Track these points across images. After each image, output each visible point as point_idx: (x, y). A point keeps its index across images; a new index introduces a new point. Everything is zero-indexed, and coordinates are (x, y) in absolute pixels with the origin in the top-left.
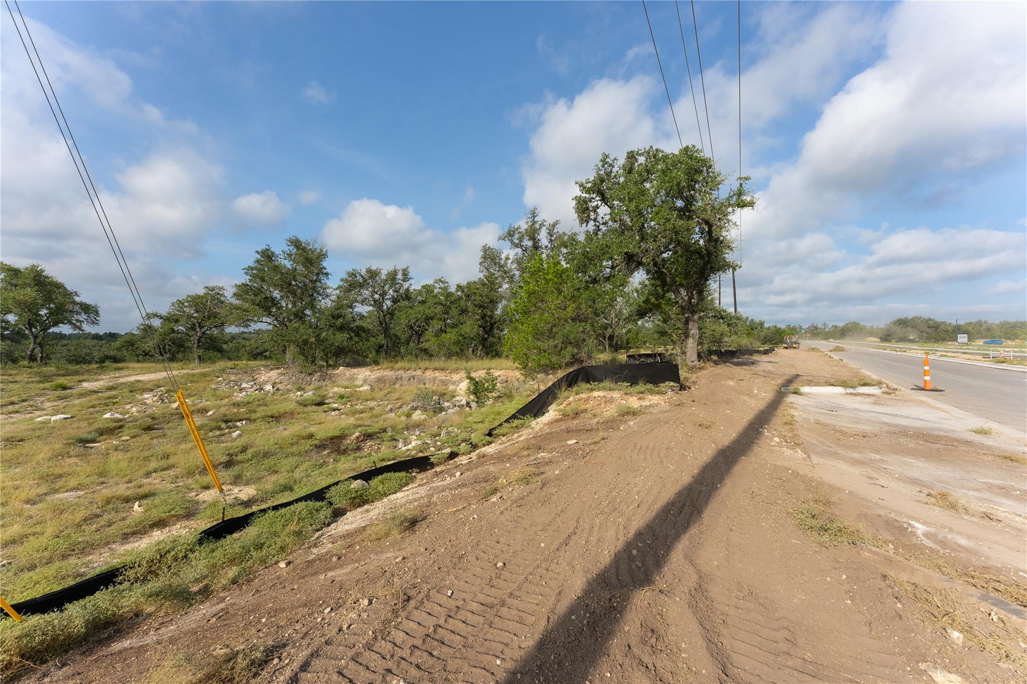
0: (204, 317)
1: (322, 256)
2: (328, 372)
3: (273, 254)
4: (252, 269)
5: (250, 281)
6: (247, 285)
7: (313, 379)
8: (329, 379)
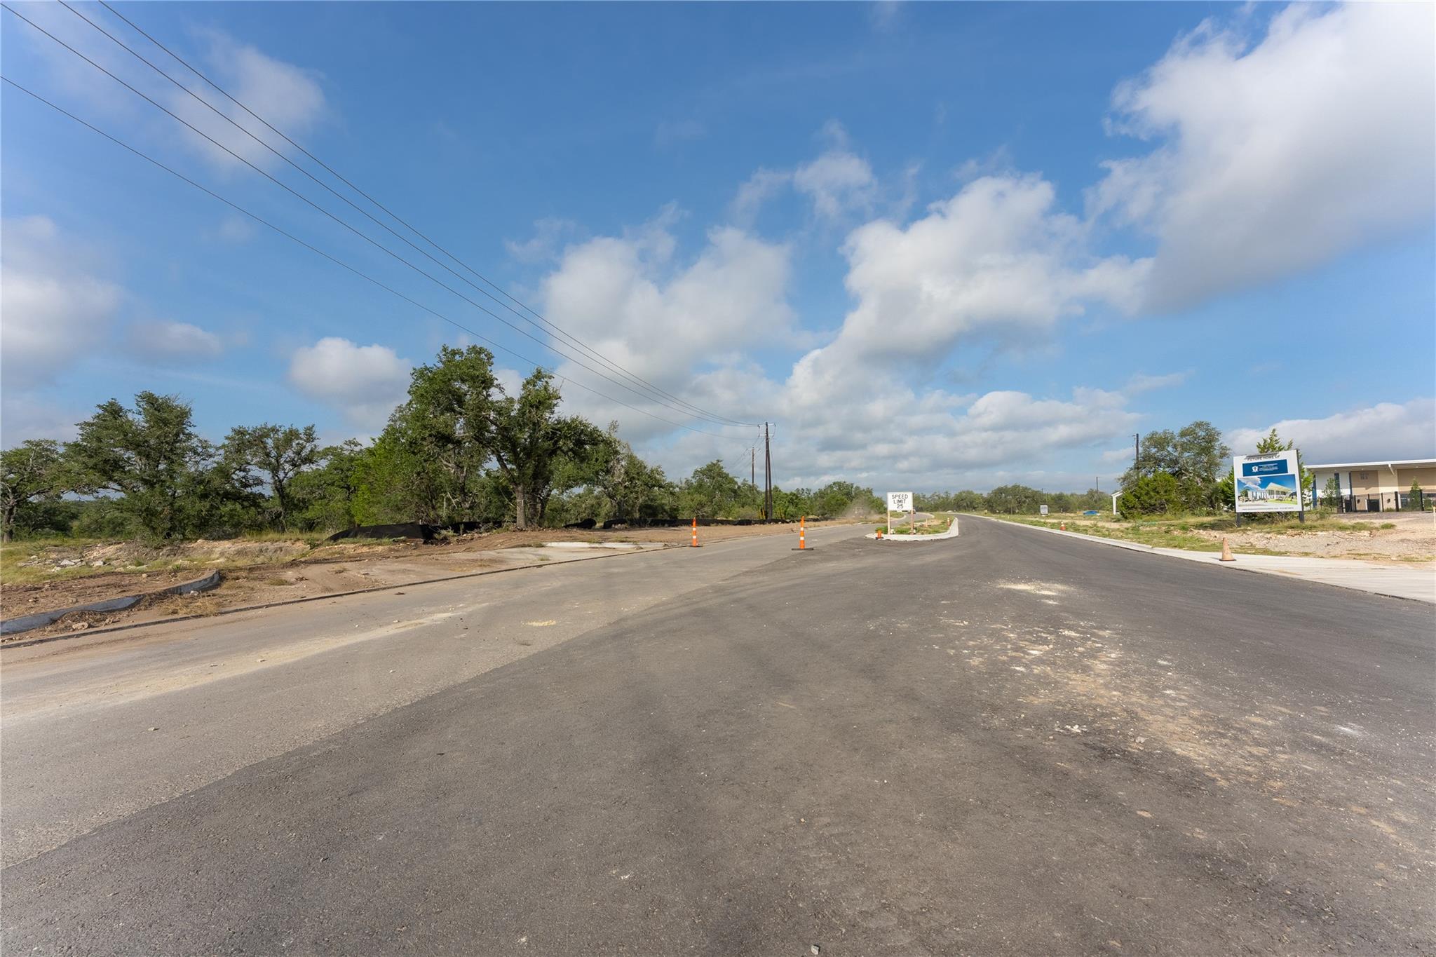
0: (22, 480)
1: (184, 415)
2: (182, 546)
3: (121, 409)
4: (88, 424)
5: (83, 440)
6: (79, 445)
7: (161, 554)
8: (182, 553)
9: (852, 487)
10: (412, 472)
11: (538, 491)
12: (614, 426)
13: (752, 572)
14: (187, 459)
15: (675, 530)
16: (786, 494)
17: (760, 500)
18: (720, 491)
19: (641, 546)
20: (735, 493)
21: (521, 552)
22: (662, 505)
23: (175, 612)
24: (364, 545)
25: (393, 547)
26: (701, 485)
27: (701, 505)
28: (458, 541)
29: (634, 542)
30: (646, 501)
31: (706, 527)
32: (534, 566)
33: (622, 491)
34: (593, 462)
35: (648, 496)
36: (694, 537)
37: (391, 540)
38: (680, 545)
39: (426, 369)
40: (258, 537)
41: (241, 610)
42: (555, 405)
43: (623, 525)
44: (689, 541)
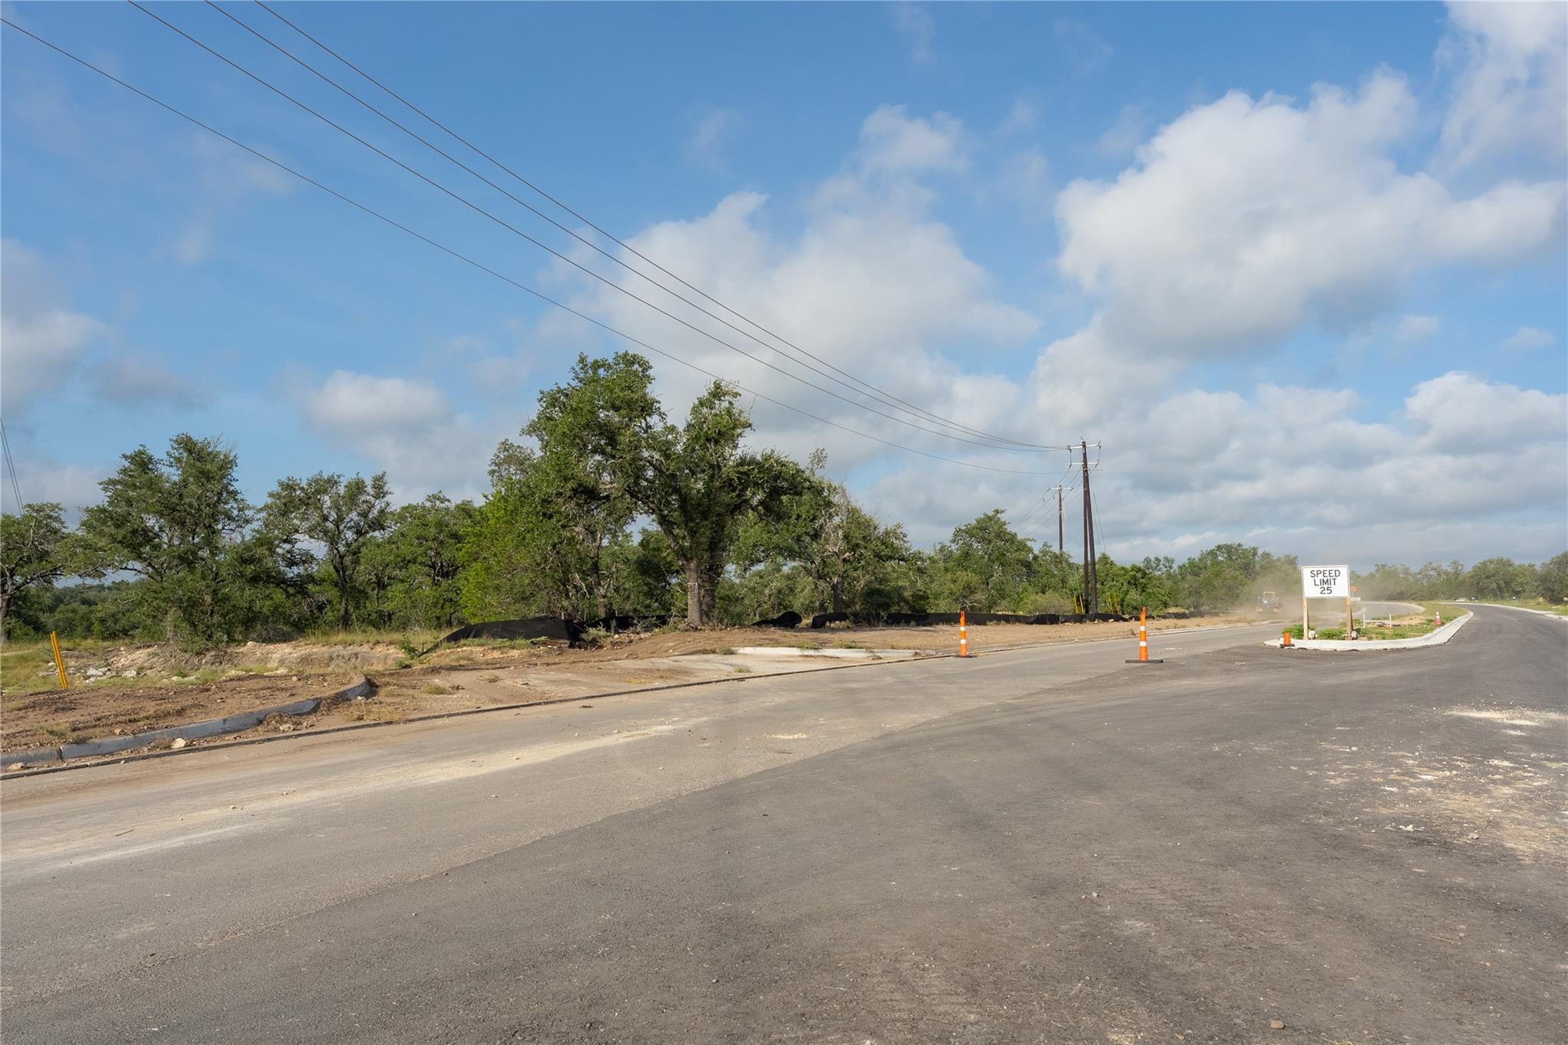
0: (21, 559)
1: (227, 464)
2: (229, 650)
3: (150, 459)
4: (113, 482)
5: (111, 503)
6: (105, 510)
7: (204, 661)
8: (229, 660)
9: (1255, 554)
10: (546, 543)
11: (716, 569)
12: (819, 458)
13: (1058, 690)
14: (220, 527)
15: (928, 631)
16: (1123, 568)
17: (1075, 580)
18: (1002, 564)
19: (879, 654)
20: (1029, 568)
21: (706, 661)
22: (899, 590)
23: (360, 718)
24: (494, 649)
25: (532, 651)
26: (966, 555)
27: (970, 589)
28: (614, 644)
29: (867, 648)
30: (872, 582)
31: (980, 628)
32: (733, 679)
33: (841, 567)
34: (793, 520)
35: (874, 574)
36: (963, 642)
37: (529, 641)
38: (940, 654)
39: (560, 391)
40: (325, 638)
41: (424, 719)
42: (740, 435)
43: (843, 622)
44: (953, 649)
